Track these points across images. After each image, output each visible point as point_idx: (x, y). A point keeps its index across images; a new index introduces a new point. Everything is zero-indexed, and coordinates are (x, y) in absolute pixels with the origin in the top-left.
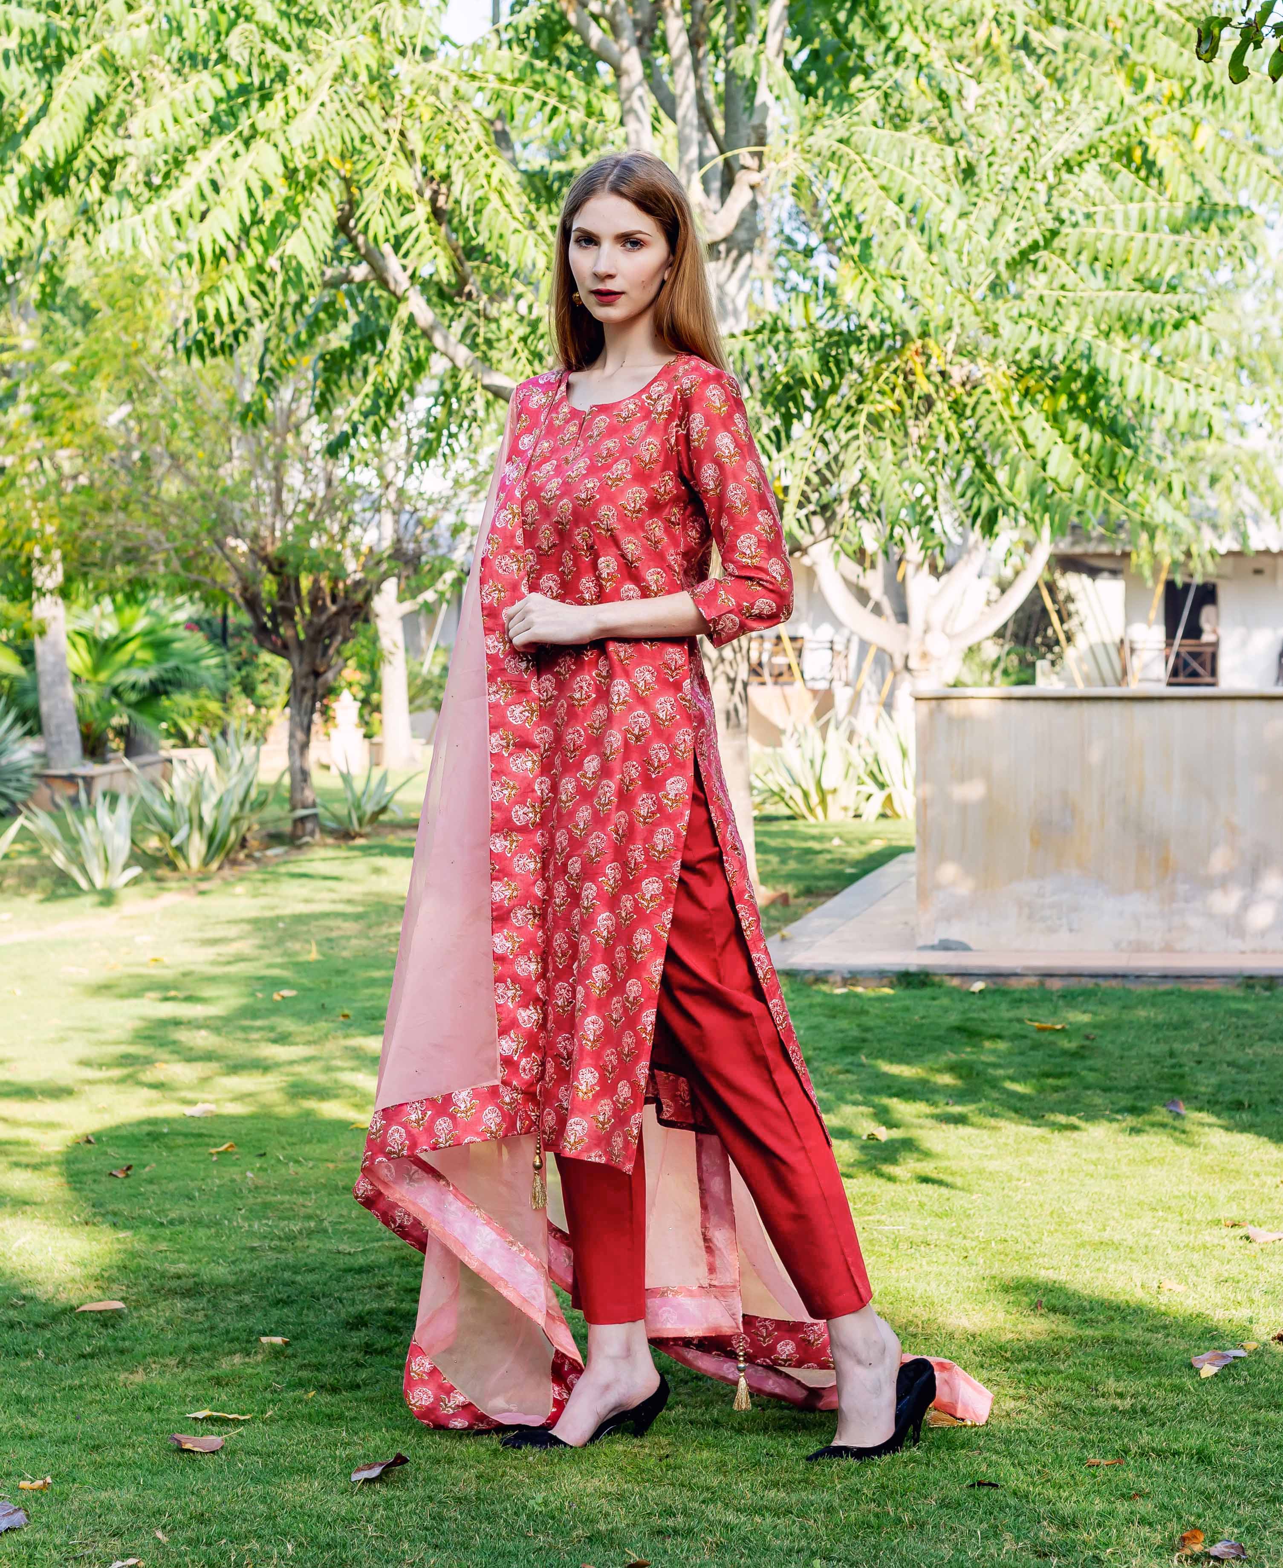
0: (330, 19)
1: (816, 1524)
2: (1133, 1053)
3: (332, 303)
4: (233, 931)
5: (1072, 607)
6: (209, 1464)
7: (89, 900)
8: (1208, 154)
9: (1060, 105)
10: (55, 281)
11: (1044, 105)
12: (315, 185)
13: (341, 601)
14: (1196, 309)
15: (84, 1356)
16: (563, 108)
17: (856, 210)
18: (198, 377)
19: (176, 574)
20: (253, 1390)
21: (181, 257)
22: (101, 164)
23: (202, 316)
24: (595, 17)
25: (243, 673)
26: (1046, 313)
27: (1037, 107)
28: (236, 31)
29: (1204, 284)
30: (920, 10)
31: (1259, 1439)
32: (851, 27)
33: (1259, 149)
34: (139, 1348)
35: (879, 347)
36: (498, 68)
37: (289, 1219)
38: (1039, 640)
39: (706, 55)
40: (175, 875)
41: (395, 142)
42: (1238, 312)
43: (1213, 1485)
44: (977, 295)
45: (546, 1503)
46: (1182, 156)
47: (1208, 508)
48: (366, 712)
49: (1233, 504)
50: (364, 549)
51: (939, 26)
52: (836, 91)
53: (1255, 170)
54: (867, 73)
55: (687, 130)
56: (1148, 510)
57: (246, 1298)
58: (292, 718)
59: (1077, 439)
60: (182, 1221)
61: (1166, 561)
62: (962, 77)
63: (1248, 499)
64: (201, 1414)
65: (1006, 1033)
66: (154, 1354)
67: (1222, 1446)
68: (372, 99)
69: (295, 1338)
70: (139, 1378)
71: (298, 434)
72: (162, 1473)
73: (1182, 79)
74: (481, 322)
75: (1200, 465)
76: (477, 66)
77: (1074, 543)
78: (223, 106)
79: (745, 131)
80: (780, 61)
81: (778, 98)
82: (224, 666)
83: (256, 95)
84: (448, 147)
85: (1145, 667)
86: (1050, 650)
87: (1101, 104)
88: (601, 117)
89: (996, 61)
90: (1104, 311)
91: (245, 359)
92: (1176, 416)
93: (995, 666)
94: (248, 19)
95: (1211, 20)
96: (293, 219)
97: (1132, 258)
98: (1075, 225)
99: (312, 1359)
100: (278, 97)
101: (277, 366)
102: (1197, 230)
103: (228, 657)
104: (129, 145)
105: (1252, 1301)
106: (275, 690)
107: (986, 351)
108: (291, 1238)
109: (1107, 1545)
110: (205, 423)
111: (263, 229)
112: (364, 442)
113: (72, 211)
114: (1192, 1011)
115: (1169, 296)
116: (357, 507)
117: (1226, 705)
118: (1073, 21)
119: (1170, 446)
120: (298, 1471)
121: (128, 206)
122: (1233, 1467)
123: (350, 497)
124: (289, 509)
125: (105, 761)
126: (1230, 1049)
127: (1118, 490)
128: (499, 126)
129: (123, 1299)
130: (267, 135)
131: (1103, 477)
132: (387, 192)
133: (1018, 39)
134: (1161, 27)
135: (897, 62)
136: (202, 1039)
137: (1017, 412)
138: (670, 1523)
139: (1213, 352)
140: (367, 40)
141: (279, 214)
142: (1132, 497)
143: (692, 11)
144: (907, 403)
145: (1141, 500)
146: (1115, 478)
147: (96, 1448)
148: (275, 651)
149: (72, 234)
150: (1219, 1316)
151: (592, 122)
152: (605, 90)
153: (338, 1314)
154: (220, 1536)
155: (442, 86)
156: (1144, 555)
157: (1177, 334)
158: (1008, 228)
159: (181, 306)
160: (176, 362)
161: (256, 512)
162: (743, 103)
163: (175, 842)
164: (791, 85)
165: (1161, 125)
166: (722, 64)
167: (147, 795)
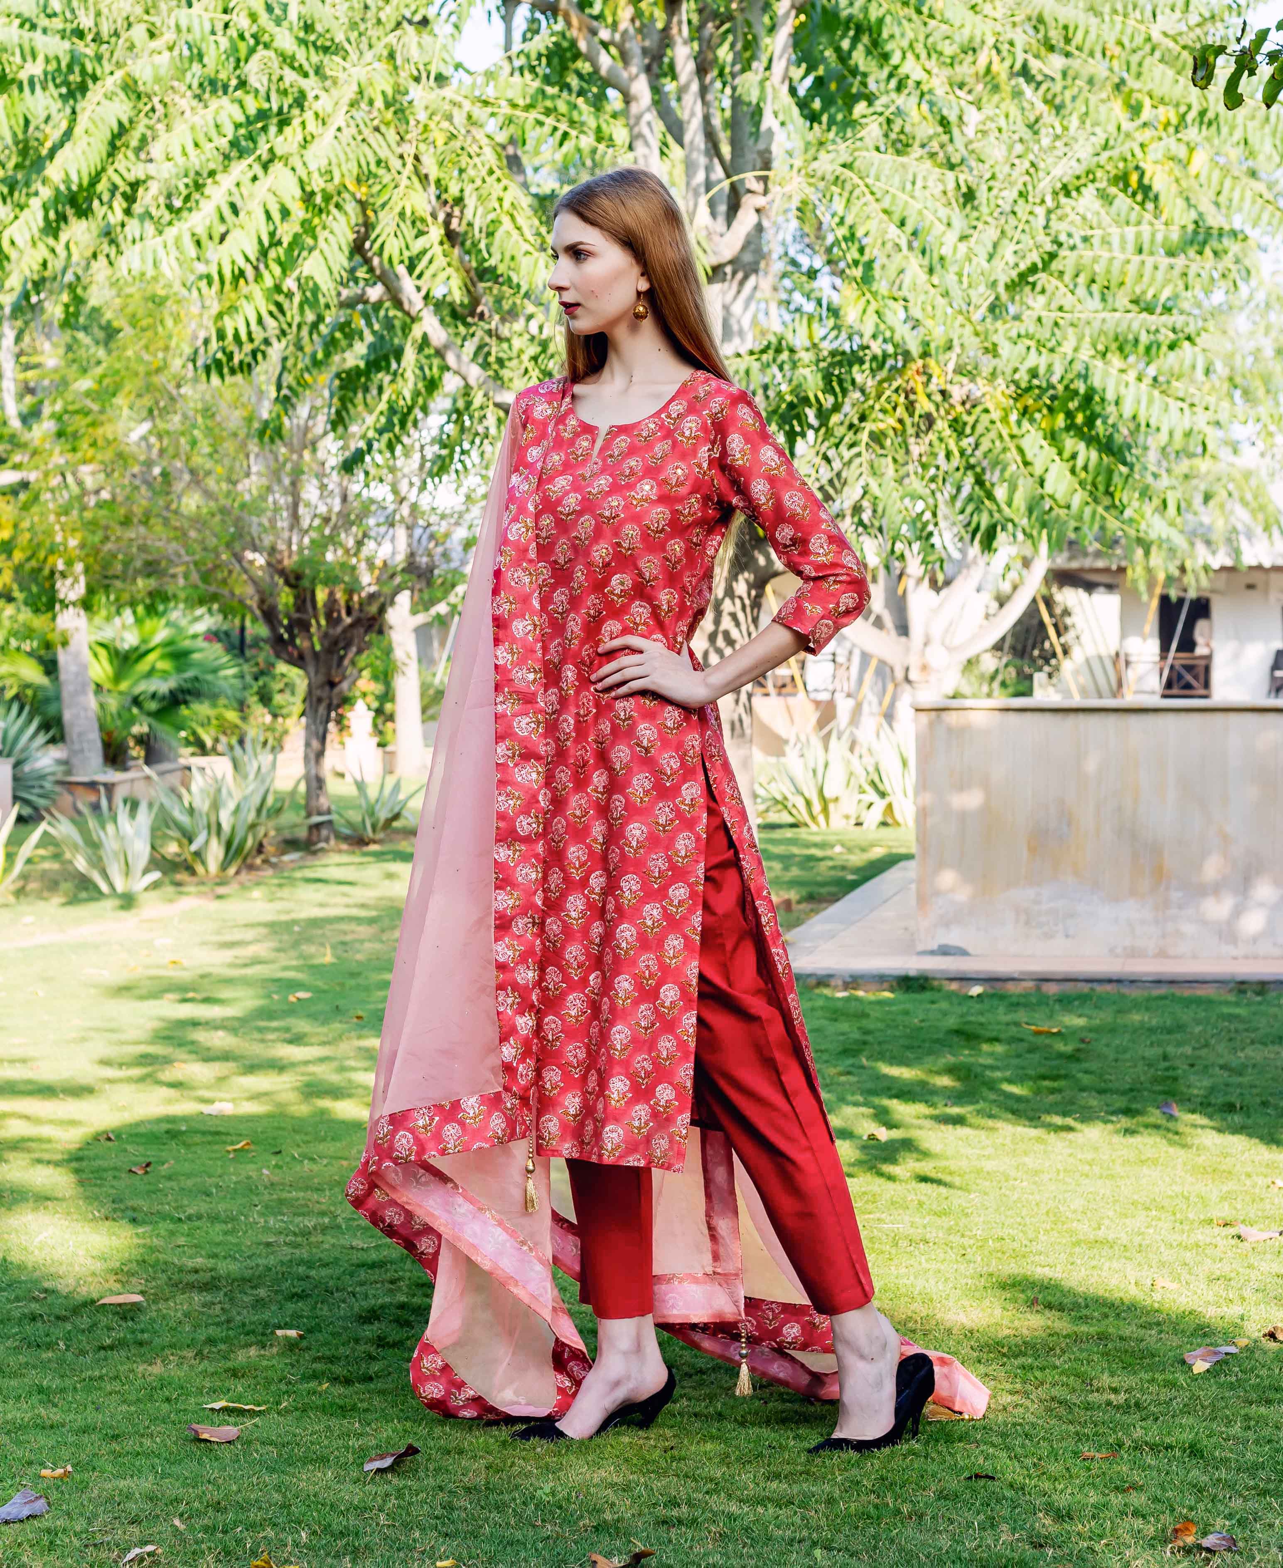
0: (347, 46)
1: (818, 1515)
2: (1128, 1056)
3: (348, 323)
4: (249, 935)
5: (1068, 621)
6: (226, 1453)
7: (109, 904)
8: (1203, 179)
9: (1059, 130)
10: (78, 301)
11: (1043, 131)
12: (332, 208)
13: (355, 614)
14: (1191, 330)
15: (103, 1348)
16: (573, 133)
17: (859, 233)
18: (217, 394)
19: (196, 587)
20: (269, 1382)
21: (201, 278)
22: (123, 187)
23: (221, 336)
24: (605, 45)
25: (261, 683)
26: (1044, 333)
27: (1036, 133)
28: (255, 58)
29: (1199, 306)
30: (921, 38)
31: (1250, 1433)
32: (855, 54)
33: (1253, 174)
34: (157, 1341)
35: (881, 367)
36: (510, 94)
37: (303, 1215)
38: (1036, 653)
39: (713, 81)
40: (194, 879)
41: (410, 167)
42: (1231, 333)
43: (1205, 1478)
44: (977, 316)
45: (553, 1493)
46: (1177, 181)
47: (1201, 525)
48: (380, 721)
49: (1227, 521)
50: (378, 563)
51: (941, 54)
52: (840, 117)
53: (1249, 194)
54: (870, 99)
55: (695, 155)
56: (1143, 526)
57: (262, 1292)
58: (307, 727)
59: (1074, 456)
60: (199, 1217)
61: (1161, 576)
62: (963, 103)
63: (1241, 515)
64: (217, 1405)
65: (1002, 1036)
66: (172, 1346)
67: (1213, 1440)
68: (387, 124)
69: (310, 1331)
70: (157, 1369)
71: (314, 451)
72: (180, 1462)
73: (1177, 105)
74: (493, 342)
75: (1194, 482)
76: (490, 92)
77: (1071, 558)
78: (242, 131)
79: (751, 156)
80: (785, 88)
81: (783, 124)
82: (242, 676)
83: (275, 121)
84: (461, 171)
85: (1140, 679)
86: (1047, 662)
87: (1098, 130)
88: (611, 142)
89: (996, 88)
90: (1101, 332)
91: (263, 378)
92: (1171, 434)
93: (993, 678)
94: (267, 46)
95: (1206, 48)
96: (310, 241)
97: (1128, 280)
98: (1073, 248)
99: (326, 1351)
100: (296, 122)
101: (294, 384)
102: (1192, 252)
103: (246, 668)
104: (151, 169)
105: (1243, 1299)
106: (292, 699)
107: (986, 371)
108: (306, 1233)
109: (1101, 1537)
110: (223, 439)
111: (281, 250)
112: (379, 459)
113: (95, 233)
114: (1186, 1016)
115: (1164, 318)
116: (372, 522)
117: (1219, 717)
118: (1071, 49)
119: (1165, 464)
120: (312, 1461)
121: (150, 228)
122: (1225, 1461)
123: (365, 513)
124: (305, 523)
125: (126, 769)
126: (1222, 1052)
127: (1114, 506)
128: (510, 150)
129: (142, 1293)
130: (285, 159)
131: (1099, 494)
132: (402, 214)
133: (1018, 66)
134: (1158, 54)
135: (899, 88)
136: (219, 1040)
137: (1015, 431)
138: (675, 1513)
139: (1207, 372)
140: (383, 67)
141: (296, 236)
142: (1128, 513)
143: (700, 39)
144: (908, 421)
145: (1136, 517)
146: (1112, 495)
147: (115, 1437)
148: (291, 662)
149: (95, 256)
150: (1211, 1313)
151: (602, 147)
152: (614, 116)
153: (351, 1308)
154: (236, 1524)
155: (456, 112)
156: (1139, 570)
157: (1172, 355)
158: (1008, 250)
159: (201, 326)
160: (196, 380)
161: (273, 526)
162: (749, 128)
163: (194, 847)
164: (796, 111)
165: (1156, 151)
166: (728, 91)
167: (167, 802)
